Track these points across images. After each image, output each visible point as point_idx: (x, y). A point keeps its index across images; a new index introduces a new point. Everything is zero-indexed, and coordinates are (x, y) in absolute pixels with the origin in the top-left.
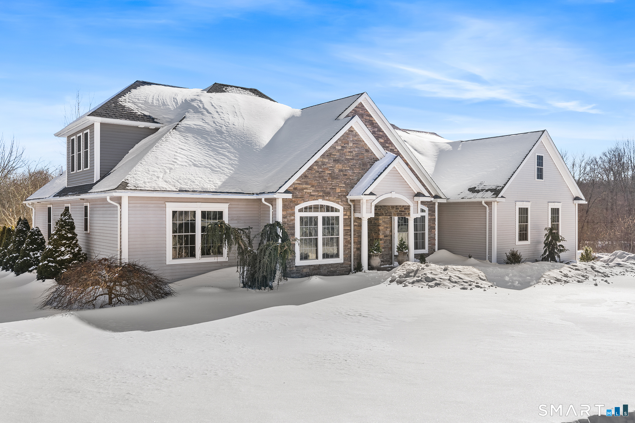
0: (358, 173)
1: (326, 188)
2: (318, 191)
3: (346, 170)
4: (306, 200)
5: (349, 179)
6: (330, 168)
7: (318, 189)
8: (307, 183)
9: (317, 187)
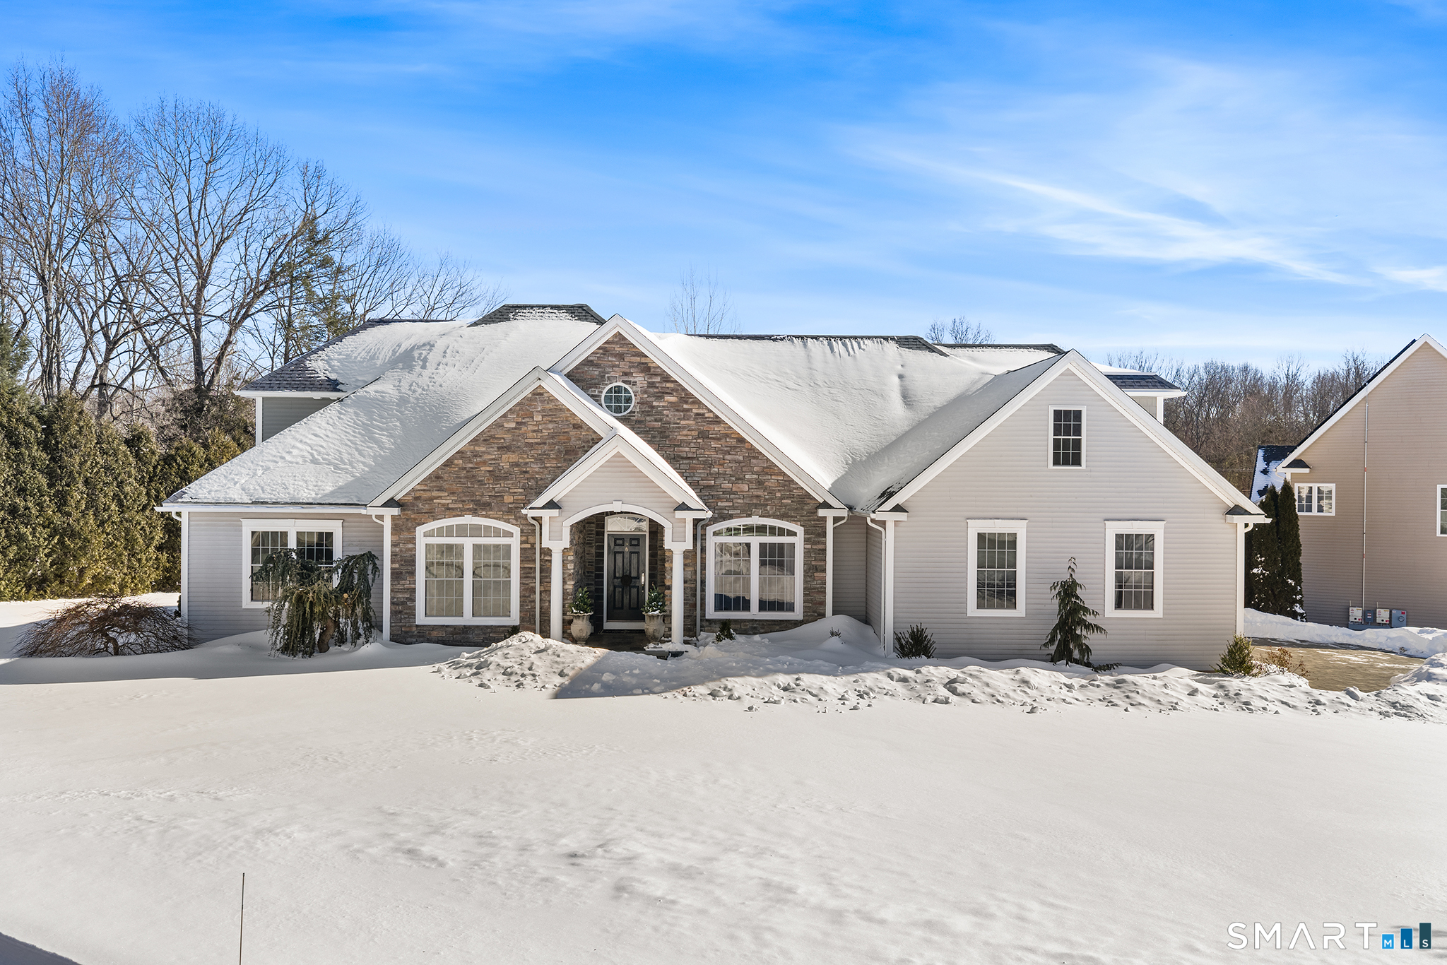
0: (554, 467)
1: (482, 496)
2: (464, 501)
3: (527, 463)
4: (438, 517)
5: (533, 478)
6: (490, 462)
7: (464, 499)
8: (440, 489)
9: (462, 495)
